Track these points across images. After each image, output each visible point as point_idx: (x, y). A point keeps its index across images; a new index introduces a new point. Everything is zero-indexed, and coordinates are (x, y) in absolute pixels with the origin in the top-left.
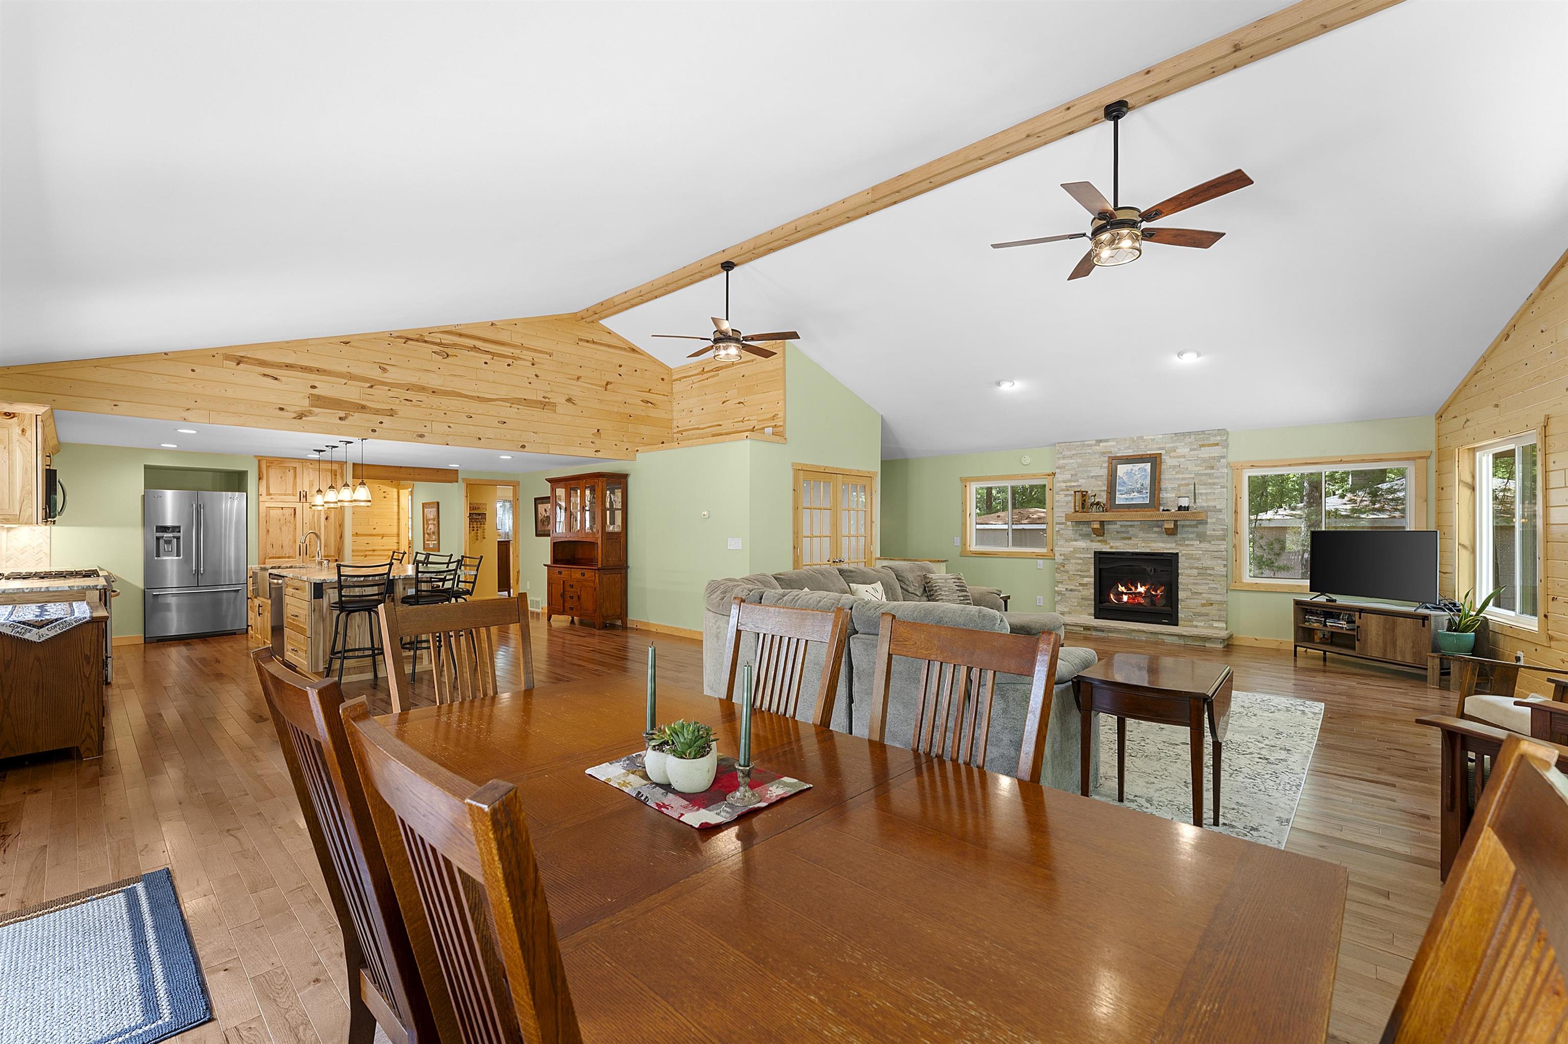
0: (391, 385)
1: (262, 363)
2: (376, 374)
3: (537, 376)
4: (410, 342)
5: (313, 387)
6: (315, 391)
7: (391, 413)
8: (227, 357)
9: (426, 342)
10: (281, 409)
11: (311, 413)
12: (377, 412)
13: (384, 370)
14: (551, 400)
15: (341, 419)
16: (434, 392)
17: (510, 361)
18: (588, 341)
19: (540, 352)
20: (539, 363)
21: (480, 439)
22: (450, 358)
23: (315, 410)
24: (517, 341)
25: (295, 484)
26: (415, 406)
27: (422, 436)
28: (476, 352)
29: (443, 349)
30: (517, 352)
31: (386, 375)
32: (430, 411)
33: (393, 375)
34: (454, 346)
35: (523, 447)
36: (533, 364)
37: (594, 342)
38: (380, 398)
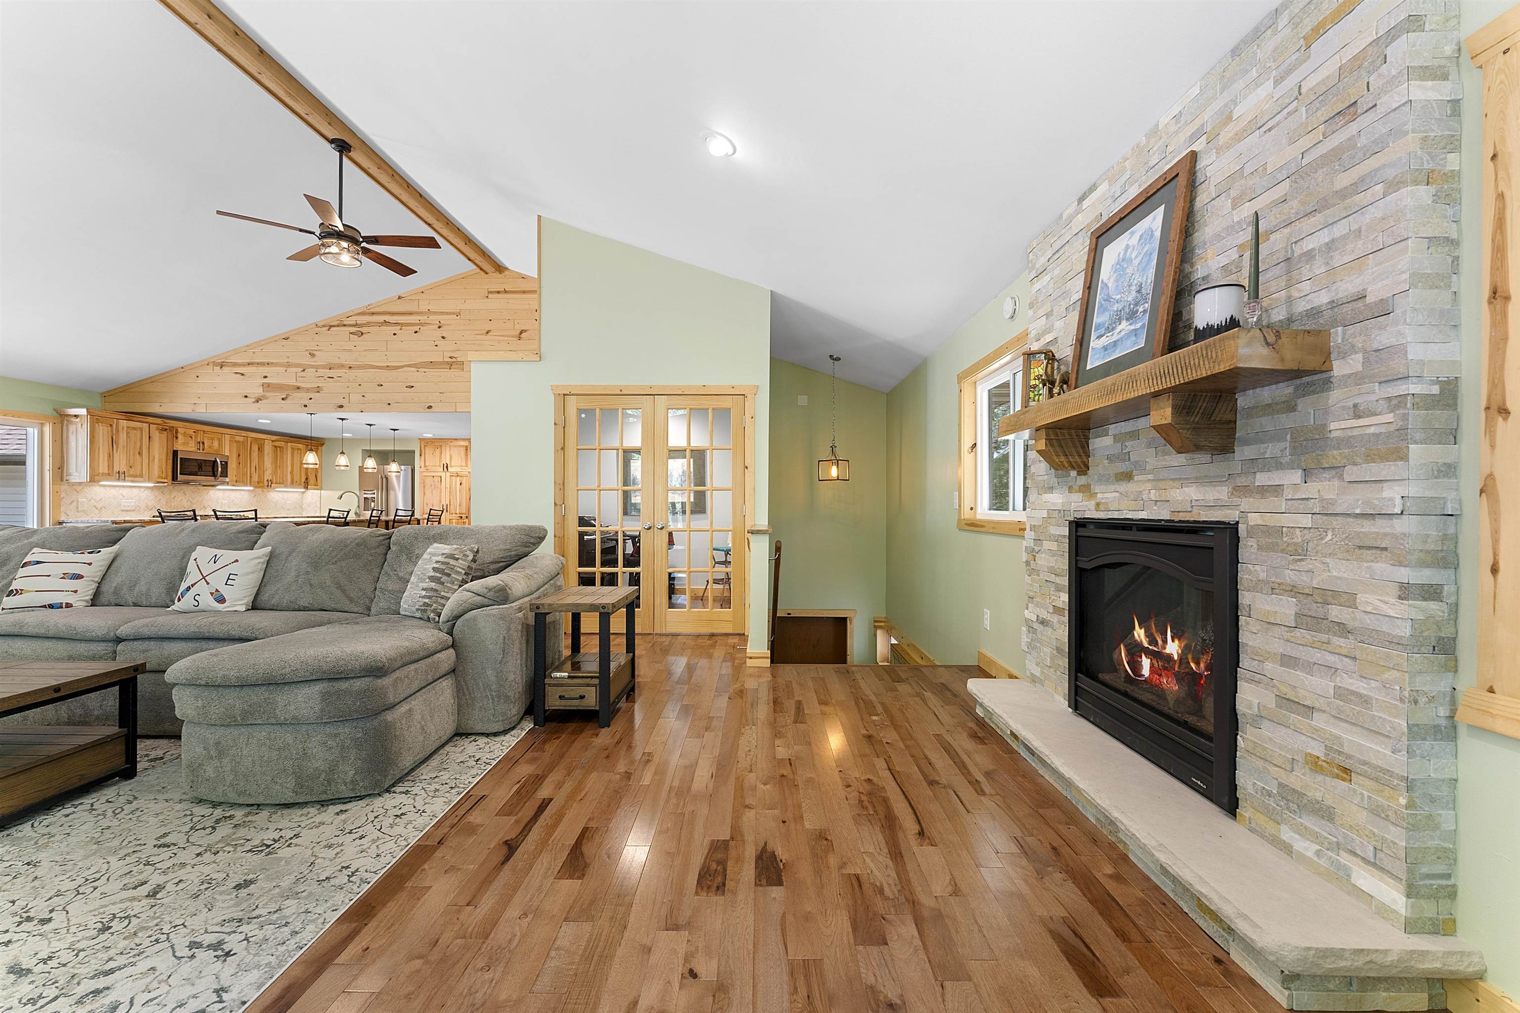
0: (317, 367)
1: (235, 365)
2: (308, 361)
3: (443, 338)
4: (333, 329)
5: (265, 377)
6: (266, 381)
7: (318, 390)
8: (215, 364)
9: (344, 325)
10: (246, 397)
11: (265, 398)
12: (308, 390)
13: (313, 355)
14: (459, 359)
15: (283, 399)
16: (350, 367)
17: (416, 328)
18: (499, 292)
19: (447, 313)
20: (446, 325)
21: (389, 404)
22: (364, 336)
23: (268, 394)
24: (424, 307)
25: (440, 458)
26: (336, 381)
27: (341, 407)
28: (387, 326)
29: (358, 329)
30: (423, 318)
31: (314, 359)
32: (348, 384)
33: (321, 358)
34: (368, 324)
35: (430, 407)
36: (439, 327)
37: (506, 292)
38: (309, 380)
